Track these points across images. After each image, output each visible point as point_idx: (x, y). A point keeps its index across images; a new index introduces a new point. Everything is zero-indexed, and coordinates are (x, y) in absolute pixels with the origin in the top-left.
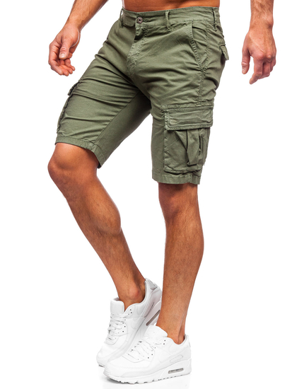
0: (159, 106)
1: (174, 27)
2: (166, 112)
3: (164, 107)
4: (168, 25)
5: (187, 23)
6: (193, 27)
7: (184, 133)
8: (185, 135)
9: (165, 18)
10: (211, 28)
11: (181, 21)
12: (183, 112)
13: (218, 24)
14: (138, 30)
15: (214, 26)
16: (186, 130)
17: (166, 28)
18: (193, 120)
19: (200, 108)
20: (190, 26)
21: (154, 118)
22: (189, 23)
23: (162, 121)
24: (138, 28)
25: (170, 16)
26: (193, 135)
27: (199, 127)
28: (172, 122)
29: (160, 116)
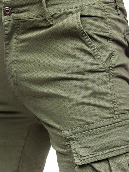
0: (60, 134)
1: (56, 18)
2: (72, 139)
3: (67, 133)
4: (48, 16)
5: (73, 10)
6: (82, 16)
7: (105, 164)
8: (107, 168)
9: (42, 5)
10: (111, 11)
11: (64, 9)
12: (96, 134)
13: (121, 6)
14: (6, 26)
15: (116, 8)
16: (107, 160)
17: (45, 20)
18: (115, 143)
19: (121, 124)
20: (78, 15)
21: (58, 152)
22: (77, 11)
23: (70, 154)
24: (6, 23)
25: (49, 3)
26: (119, 165)
27: (125, 151)
28: (83, 152)
29: (64, 147)
